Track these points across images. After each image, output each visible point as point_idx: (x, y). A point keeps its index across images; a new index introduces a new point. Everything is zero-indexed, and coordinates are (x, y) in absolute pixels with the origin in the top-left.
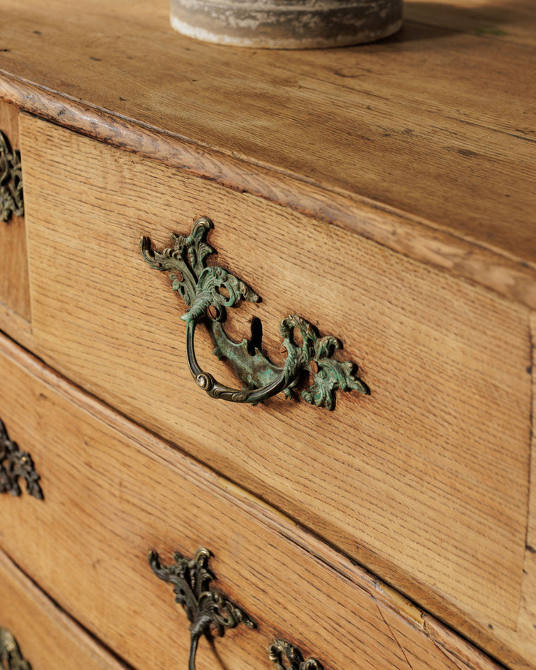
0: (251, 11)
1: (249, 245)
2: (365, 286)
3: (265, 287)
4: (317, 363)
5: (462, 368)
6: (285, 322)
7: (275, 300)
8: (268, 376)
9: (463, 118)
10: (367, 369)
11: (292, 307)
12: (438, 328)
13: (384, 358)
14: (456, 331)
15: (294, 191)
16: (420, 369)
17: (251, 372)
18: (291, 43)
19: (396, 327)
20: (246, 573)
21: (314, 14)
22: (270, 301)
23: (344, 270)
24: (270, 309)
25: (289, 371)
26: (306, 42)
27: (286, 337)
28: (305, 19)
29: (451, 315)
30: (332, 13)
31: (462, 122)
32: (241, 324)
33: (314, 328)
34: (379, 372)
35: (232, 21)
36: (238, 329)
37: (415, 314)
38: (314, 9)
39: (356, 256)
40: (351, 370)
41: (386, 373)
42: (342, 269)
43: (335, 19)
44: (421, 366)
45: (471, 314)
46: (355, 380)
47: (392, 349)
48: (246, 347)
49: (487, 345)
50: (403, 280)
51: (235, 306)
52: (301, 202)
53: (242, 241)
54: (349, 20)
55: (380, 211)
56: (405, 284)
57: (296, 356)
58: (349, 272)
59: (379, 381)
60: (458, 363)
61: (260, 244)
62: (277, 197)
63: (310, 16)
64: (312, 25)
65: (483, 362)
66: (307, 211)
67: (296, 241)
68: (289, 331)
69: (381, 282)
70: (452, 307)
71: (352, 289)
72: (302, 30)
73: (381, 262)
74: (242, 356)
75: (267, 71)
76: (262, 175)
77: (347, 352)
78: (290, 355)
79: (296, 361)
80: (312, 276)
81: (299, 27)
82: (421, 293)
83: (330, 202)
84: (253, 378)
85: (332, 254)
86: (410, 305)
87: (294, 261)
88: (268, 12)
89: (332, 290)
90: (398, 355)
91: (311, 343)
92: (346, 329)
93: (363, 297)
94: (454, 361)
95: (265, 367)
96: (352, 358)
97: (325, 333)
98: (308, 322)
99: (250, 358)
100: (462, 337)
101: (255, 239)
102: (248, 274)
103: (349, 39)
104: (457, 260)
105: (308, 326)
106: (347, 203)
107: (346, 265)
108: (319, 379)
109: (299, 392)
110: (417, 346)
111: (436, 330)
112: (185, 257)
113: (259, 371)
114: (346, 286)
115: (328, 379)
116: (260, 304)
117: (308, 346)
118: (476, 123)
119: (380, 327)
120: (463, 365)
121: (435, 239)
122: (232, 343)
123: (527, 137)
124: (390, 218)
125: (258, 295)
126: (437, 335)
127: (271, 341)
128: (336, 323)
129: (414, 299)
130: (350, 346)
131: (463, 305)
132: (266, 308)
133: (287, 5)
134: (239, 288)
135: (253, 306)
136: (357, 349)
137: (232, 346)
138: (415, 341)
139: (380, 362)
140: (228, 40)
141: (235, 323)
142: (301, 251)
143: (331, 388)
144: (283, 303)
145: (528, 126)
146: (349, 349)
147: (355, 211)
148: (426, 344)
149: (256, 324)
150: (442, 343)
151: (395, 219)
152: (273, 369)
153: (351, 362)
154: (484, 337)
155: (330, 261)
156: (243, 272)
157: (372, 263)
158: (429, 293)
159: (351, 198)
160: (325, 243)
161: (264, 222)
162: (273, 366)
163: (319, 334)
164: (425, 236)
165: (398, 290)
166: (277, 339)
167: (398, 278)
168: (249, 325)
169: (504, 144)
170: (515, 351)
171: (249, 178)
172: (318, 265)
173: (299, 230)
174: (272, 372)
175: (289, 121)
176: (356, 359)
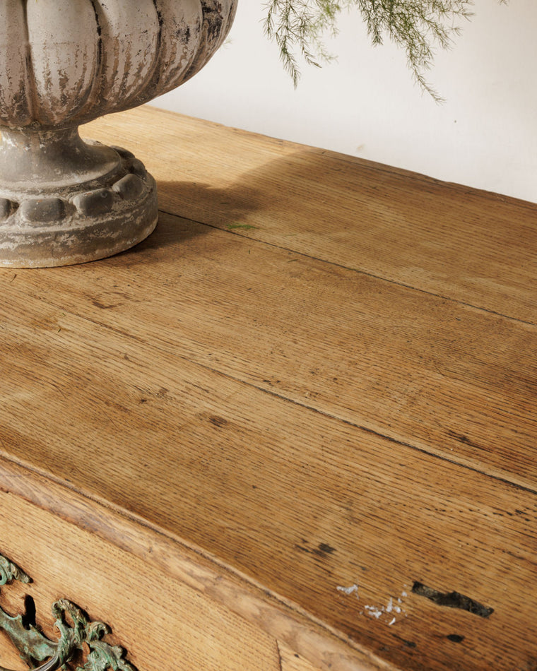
0: (10, 234)
1: (17, 531)
2: (128, 583)
3: (35, 571)
4: (89, 645)
5: (221, 665)
6: (56, 605)
7: (45, 583)
8: (43, 651)
9: (215, 366)
10: (136, 654)
11: (61, 591)
12: (197, 628)
13: (151, 647)
14: (213, 634)
15: (56, 498)
16: (183, 660)
17: (27, 644)
18: (51, 261)
19: (159, 621)
21: (71, 233)
22: (41, 583)
23: (108, 566)
24: (41, 590)
25: (63, 652)
26: (65, 259)
27: (58, 618)
28: (62, 238)
29: (208, 619)
30: (88, 230)
31: (214, 371)
32: (14, 599)
33: (84, 613)
34: (147, 658)
36: (12, 603)
37: (176, 613)
38: (71, 228)
39: (118, 555)
40: (121, 654)
41: (153, 660)
42: (106, 565)
43: (91, 236)
44: (183, 658)
45: (226, 622)
46: (125, 664)
47: (156, 639)
48: (21, 621)
49: (240, 649)
50: (162, 583)
51: (8, 583)
52: (63, 510)
53: (10, 527)
54: (104, 235)
55: (137, 524)
56: (164, 586)
57: (68, 637)
58: (113, 569)
59: (147, 665)
60: (217, 661)
61: (27, 532)
62: (40, 502)
63: (67, 235)
64: (70, 243)
65: (239, 663)
66: (69, 519)
67: (62, 534)
68: (61, 613)
69: (143, 582)
70: (208, 613)
71: (117, 584)
72: (60, 250)
73: (141, 565)
74: (18, 629)
75: (28, 306)
76: (24, 477)
77: (116, 636)
78: (63, 636)
79: (69, 642)
80: (79, 568)
81: (57, 247)
82: (180, 597)
83: (90, 512)
84: (30, 649)
85: (96, 550)
86: (170, 605)
87: (61, 551)
88: (26, 235)
89: (98, 582)
90: (162, 646)
91: (81, 626)
92: (114, 616)
93: (127, 592)
94: (213, 658)
95: (40, 641)
96: (121, 643)
97: (95, 618)
98: (78, 607)
99: (25, 632)
100: (219, 639)
101: (22, 527)
102: (18, 556)
104: (209, 584)
105: (78, 611)
106: (107, 513)
107: (109, 562)
108: (91, 658)
109: (74, 666)
110: (180, 641)
111: (195, 630)
113: (35, 644)
114: (111, 580)
115: (101, 659)
116: (31, 585)
117: (79, 629)
118: (226, 373)
119: (144, 619)
120: (221, 663)
121: (188, 559)
122: (8, 617)
123: (274, 390)
124: (146, 533)
125: (29, 577)
126: (197, 634)
127: (44, 618)
128: (104, 611)
129: (173, 601)
130: (118, 632)
131: (217, 613)
132: (36, 587)
133: (44, 226)
134: (10, 570)
135: (26, 586)
136: (125, 635)
137: (7, 619)
138: (176, 636)
139: (146, 649)
141: (8, 597)
142: (67, 544)
143: (104, 668)
144: (53, 586)
145: (275, 374)
146: (118, 635)
147: (114, 523)
148: (188, 640)
149: (29, 601)
150: (202, 641)
151: (152, 535)
152: (48, 644)
153: (121, 646)
154: (238, 643)
155: (94, 556)
156: (14, 555)
157: (133, 564)
158: (187, 598)
159: (110, 509)
160: (89, 541)
161: (30, 514)
162: (48, 641)
163: (89, 619)
164: (179, 556)
165: (157, 591)
166: (50, 617)
167: (158, 581)
168: (23, 601)
169: (251, 404)
170: (265, 659)
171: (12, 481)
172: (84, 558)
173: (62, 525)
174: (47, 647)
175: (50, 388)
176: (125, 644)
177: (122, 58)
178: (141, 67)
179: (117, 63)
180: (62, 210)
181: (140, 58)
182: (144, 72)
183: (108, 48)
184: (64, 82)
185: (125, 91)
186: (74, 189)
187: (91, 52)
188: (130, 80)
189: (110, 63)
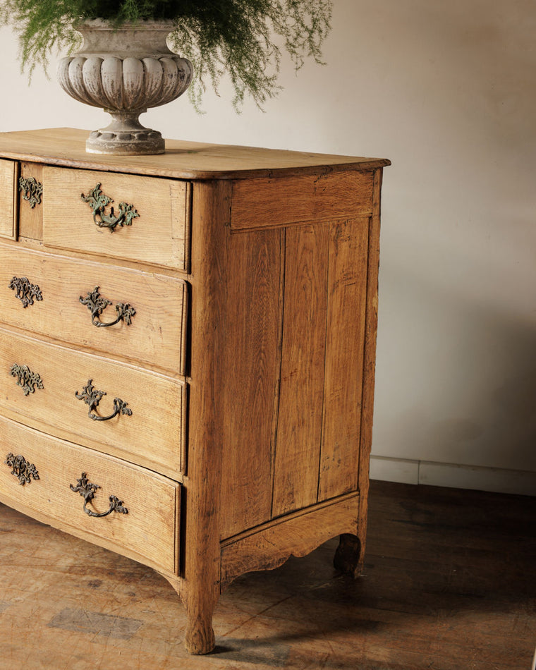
0: (113, 143)
1: (111, 187)
3: (115, 197)
4: (127, 213)
6: (119, 205)
7: (117, 200)
10: (139, 210)
11: (121, 200)
14: (156, 192)
18: (126, 153)
19: (145, 196)
20: (109, 288)
21: (133, 144)
24: (116, 203)
26: (131, 153)
27: (120, 209)
28: (130, 145)
30: (139, 144)
32: (108, 210)
35: (107, 146)
36: (107, 212)
40: (135, 212)
41: (143, 210)
43: (140, 146)
46: (136, 214)
48: (110, 216)
51: (106, 205)
53: (109, 186)
54: (144, 146)
57: (122, 213)
59: (142, 212)
61: (113, 186)
64: (132, 147)
68: (120, 207)
77: (134, 207)
78: (120, 213)
80: (126, 190)
81: (128, 148)
87: (121, 187)
88: (119, 144)
89: (130, 192)
90: (145, 204)
92: (134, 201)
93: (138, 191)
98: (125, 203)
99: (110, 219)
103: (145, 152)
108: (128, 217)
109: (123, 222)
112: (93, 196)
114: (134, 190)
115: (130, 216)
116: (113, 203)
117: (125, 209)
119: (141, 198)
122: (106, 216)
125: (113, 200)
127: (116, 212)
128: (132, 201)
133: (124, 141)
134: (108, 200)
135: (111, 204)
136: (137, 207)
139: (142, 207)
140: (105, 153)
141: (106, 210)
143: (131, 218)
144: (119, 200)
149: (112, 209)
153: (135, 210)
156: (109, 195)
163: (128, 205)
166: (117, 210)
168: (110, 210)
172: (128, 187)
177: (150, 79)
178: (156, 84)
179: (149, 81)
180: (130, 137)
181: (156, 80)
182: (157, 86)
183: (146, 76)
184: (132, 85)
185: (152, 92)
186: (135, 133)
187: (141, 77)
188: (153, 88)
189: (147, 81)
